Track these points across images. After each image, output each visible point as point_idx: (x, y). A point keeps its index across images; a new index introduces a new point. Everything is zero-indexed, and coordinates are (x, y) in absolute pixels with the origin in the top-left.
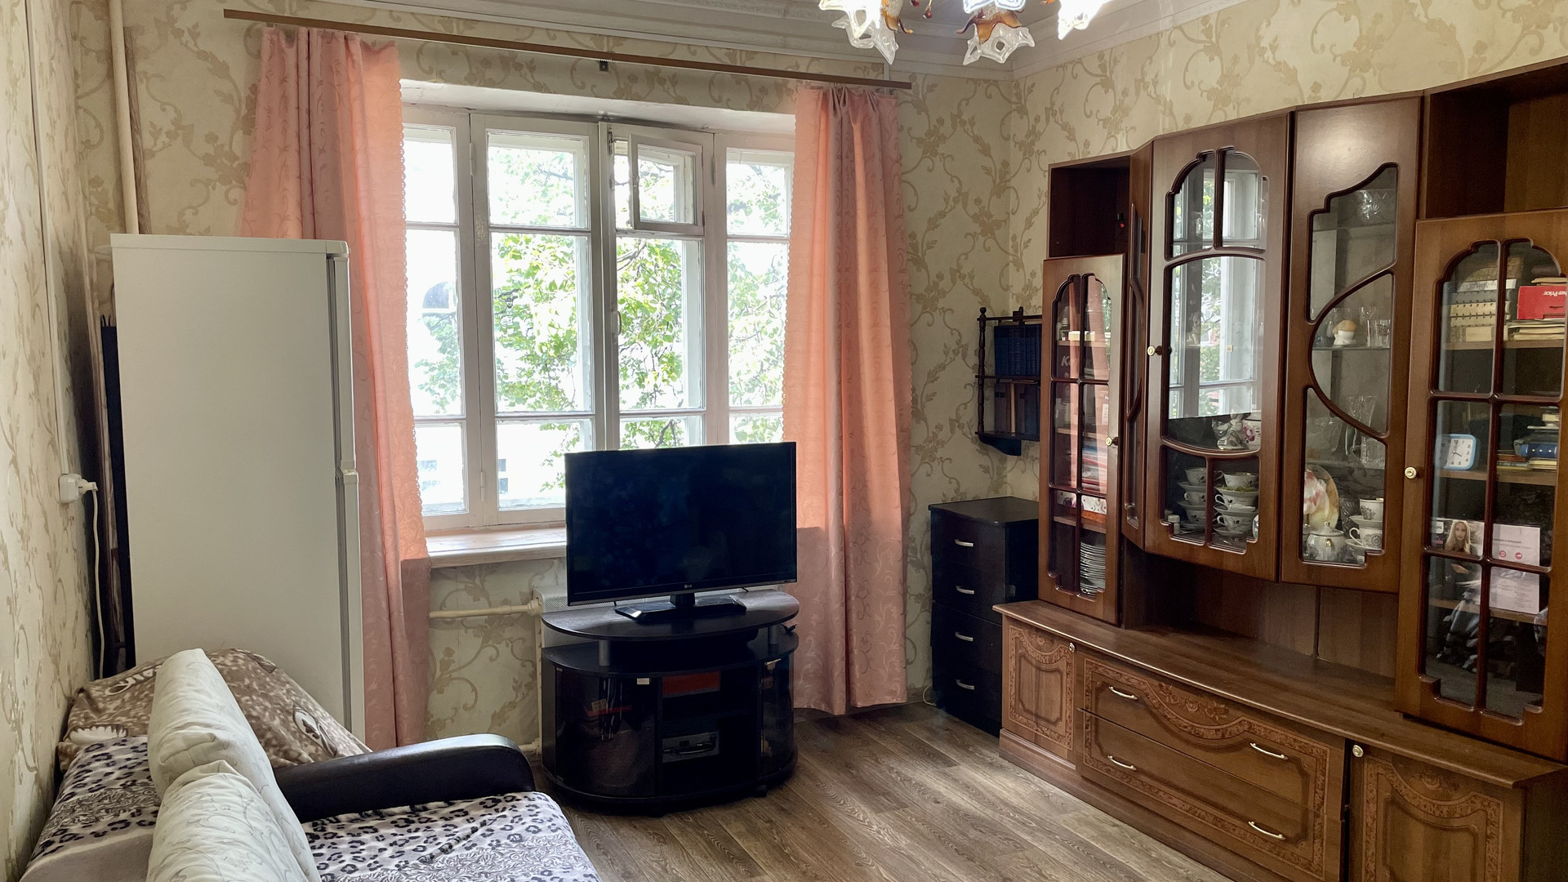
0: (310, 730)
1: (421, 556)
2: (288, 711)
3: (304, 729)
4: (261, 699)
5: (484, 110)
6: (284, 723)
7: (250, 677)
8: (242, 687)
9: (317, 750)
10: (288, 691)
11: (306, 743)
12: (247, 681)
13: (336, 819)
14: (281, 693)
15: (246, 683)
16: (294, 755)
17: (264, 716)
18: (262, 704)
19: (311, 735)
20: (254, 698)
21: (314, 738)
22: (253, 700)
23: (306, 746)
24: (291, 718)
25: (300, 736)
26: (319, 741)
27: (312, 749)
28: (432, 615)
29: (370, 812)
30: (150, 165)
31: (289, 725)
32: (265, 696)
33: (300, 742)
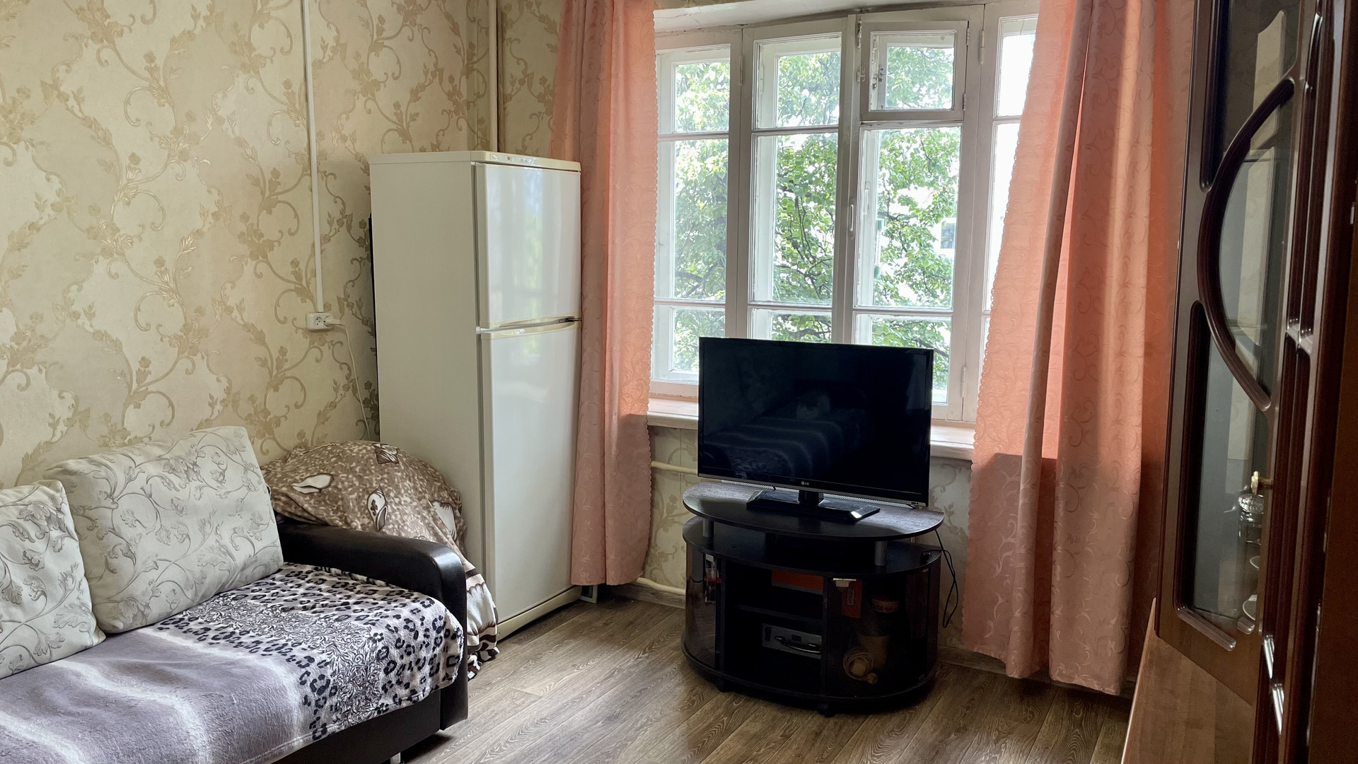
0: (374, 508)
1: (641, 413)
2: (368, 492)
3: (370, 506)
4: (354, 479)
5: (755, 24)
6: (359, 499)
7: (358, 462)
8: (348, 467)
9: (369, 523)
10: (382, 479)
11: (365, 516)
12: (354, 464)
13: (329, 569)
14: (374, 479)
15: (352, 466)
16: (349, 521)
17: (346, 489)
18: (352, 482)
19: (372, 512)
20: (350, 476)
21: (372, 515)
22: (347, 478)
23: (364, 518)
24: (366, 497)
25: (364, 511)
26: (374, 518)
27: (366, 521)
28: (654, 464)
29: (347, 573)
30: (511, 107)
31: (361, 500)
32: (360, 478)
33: (361, 514)
